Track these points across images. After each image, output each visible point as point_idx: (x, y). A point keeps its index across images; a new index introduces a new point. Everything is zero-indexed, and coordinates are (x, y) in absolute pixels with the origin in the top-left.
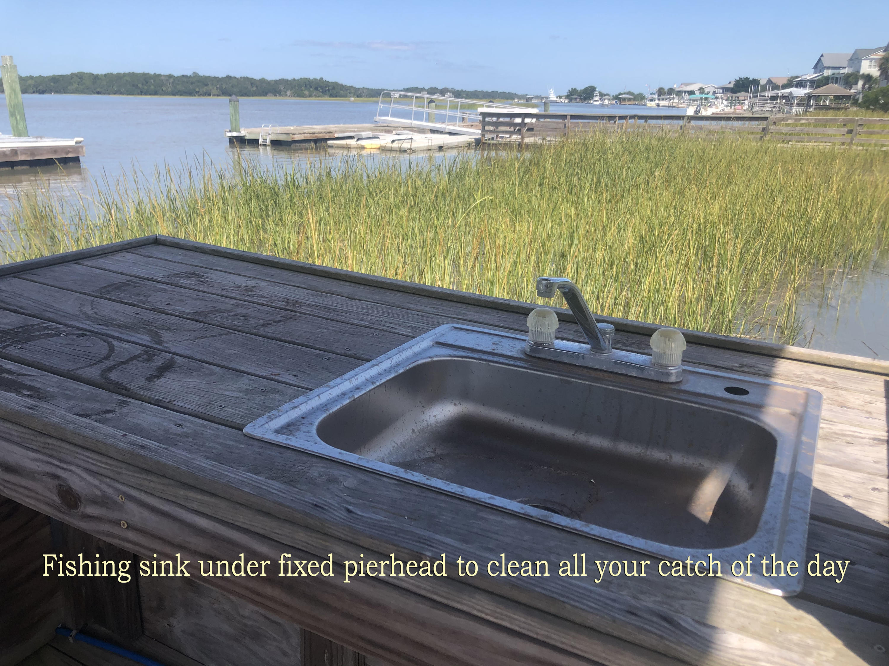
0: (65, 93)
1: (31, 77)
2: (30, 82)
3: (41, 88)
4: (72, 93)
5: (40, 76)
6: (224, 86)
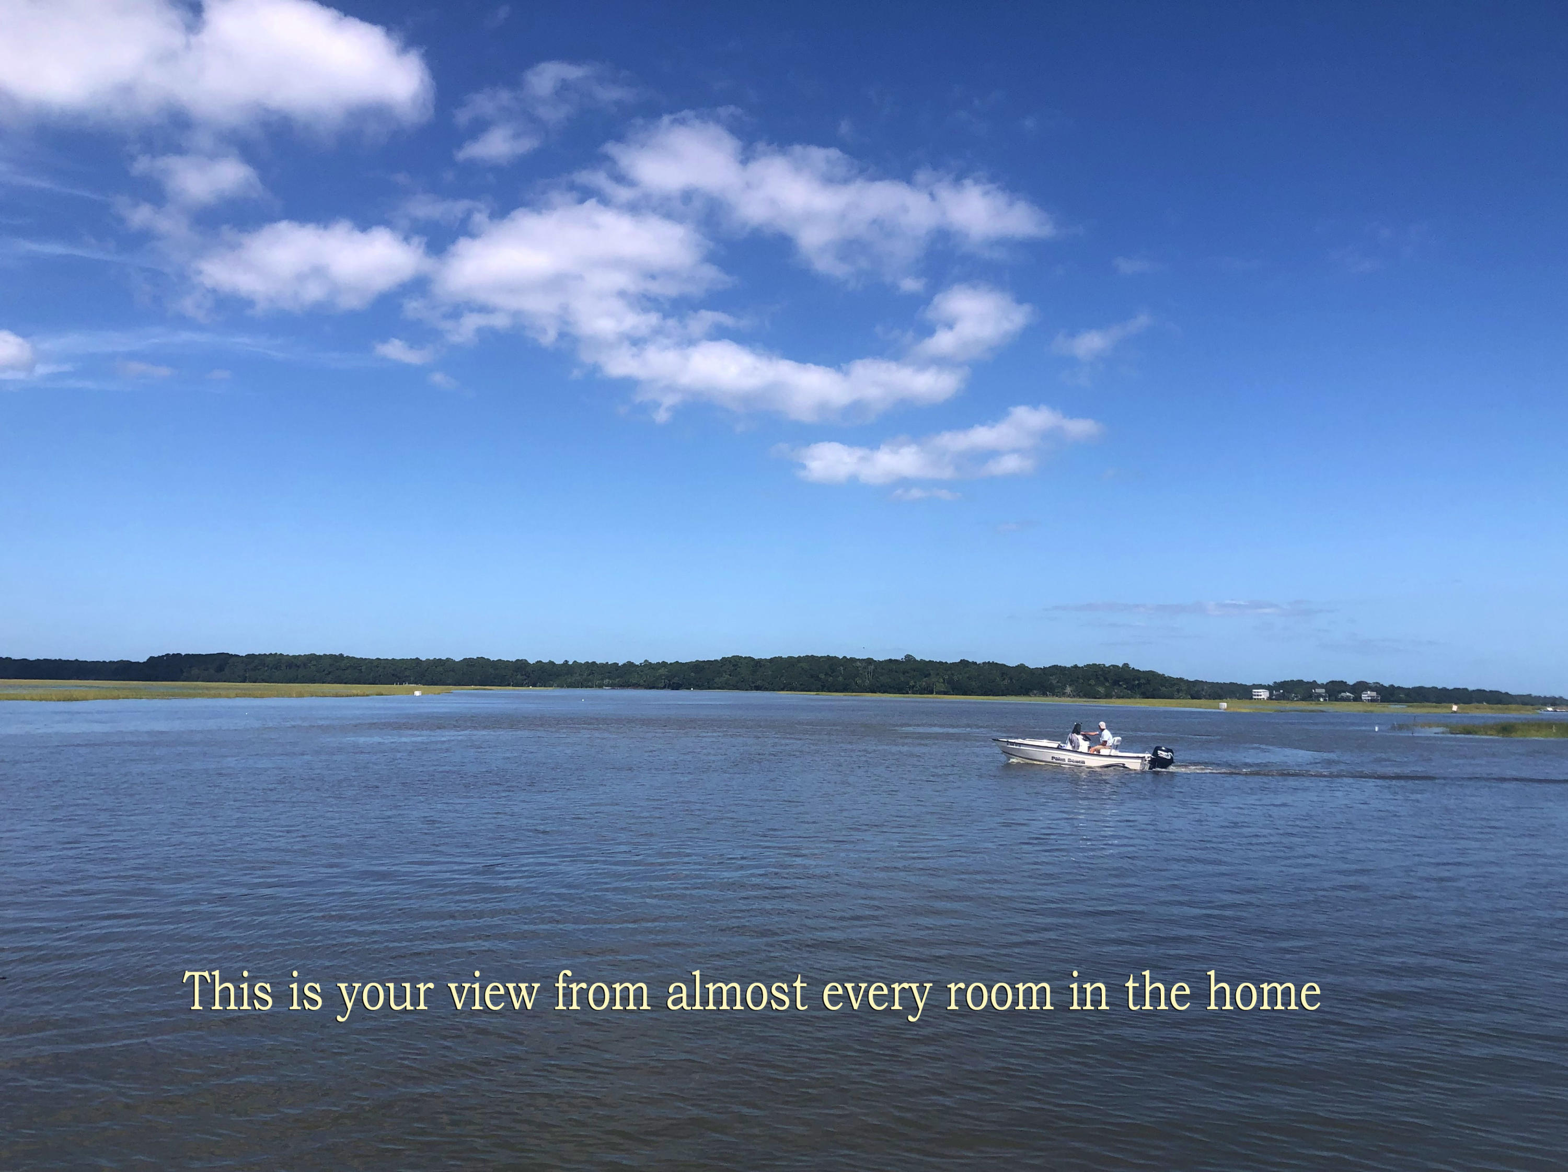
0: (709, 688)
1: (664, 664)
2: (662, 671)
3: (676, 680)
4: (719, 688)
5: (677, 662)
6: (955, 678)
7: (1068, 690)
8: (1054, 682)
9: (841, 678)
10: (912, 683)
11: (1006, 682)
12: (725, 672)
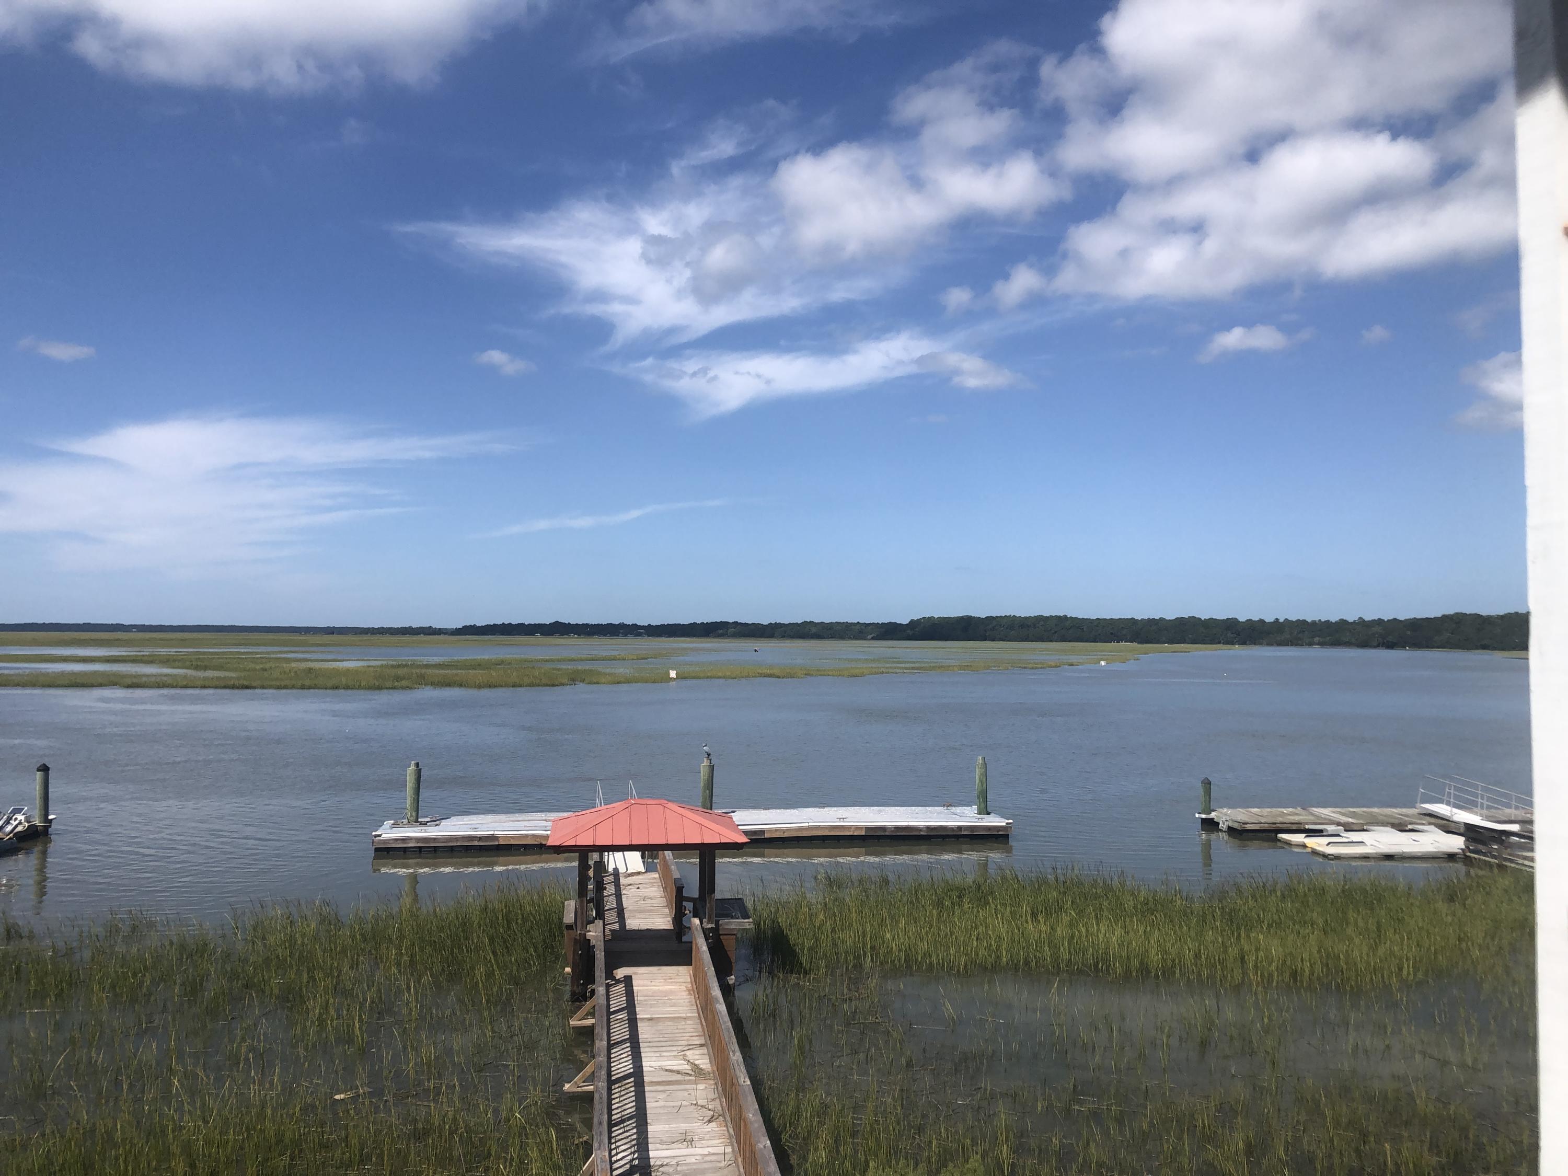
0: (1427, 647)
1: (1380, 622)
2: (1377, 629)
3: (1390, 638)
4: (1438, 647)
5: (1395, 619)
12: (1446, 629)
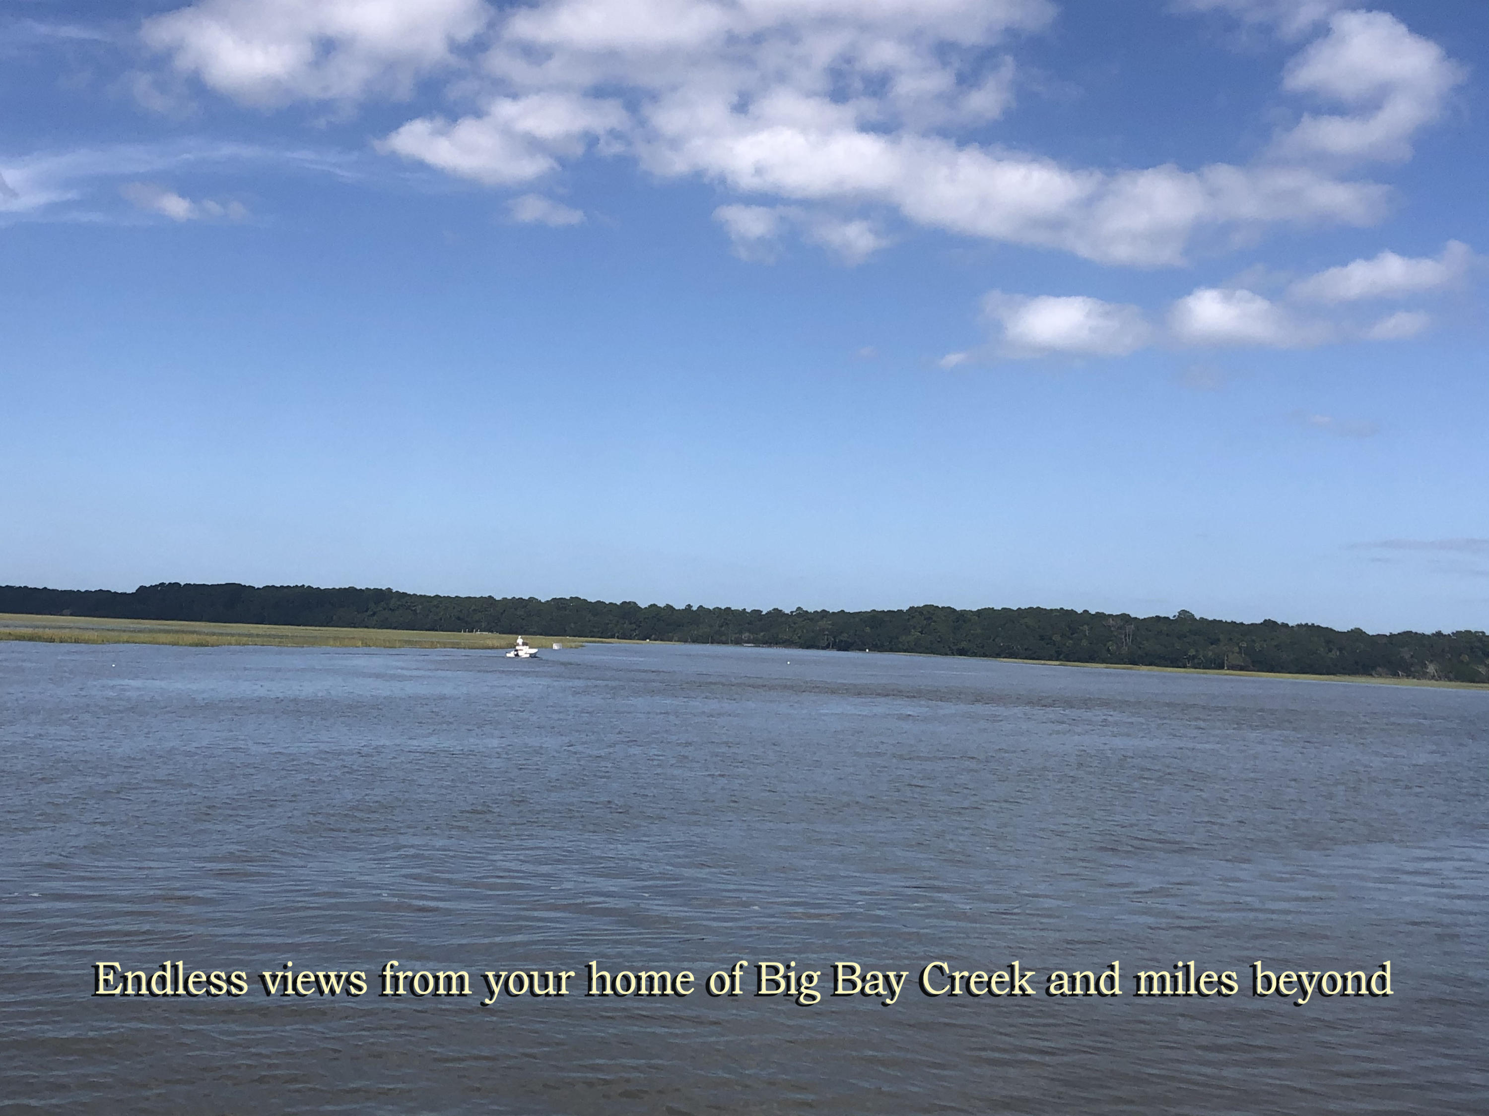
0: (891, 650)
1: (825, 614)
2: (823, 623)
3: (844, 637)
4: (905, 651)
5: (843, 611)
6: (1257, 647)
7: (1431, 669)
8: (1407, 656)
9: (1085, 643)
10: (1192, 652)
11: (1335, 654)
12: (914, 628)
